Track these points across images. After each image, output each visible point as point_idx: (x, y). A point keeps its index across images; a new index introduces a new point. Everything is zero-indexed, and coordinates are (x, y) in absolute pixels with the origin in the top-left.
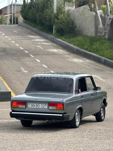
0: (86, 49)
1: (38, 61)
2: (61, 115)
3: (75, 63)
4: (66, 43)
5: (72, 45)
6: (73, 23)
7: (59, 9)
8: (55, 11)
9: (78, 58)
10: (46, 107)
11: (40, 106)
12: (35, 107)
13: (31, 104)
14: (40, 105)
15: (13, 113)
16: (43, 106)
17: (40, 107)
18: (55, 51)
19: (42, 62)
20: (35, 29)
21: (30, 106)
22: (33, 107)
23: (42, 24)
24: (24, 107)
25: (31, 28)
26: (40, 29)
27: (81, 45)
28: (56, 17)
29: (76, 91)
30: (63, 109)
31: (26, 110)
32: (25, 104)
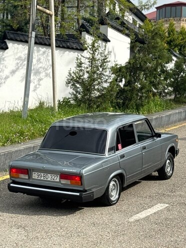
2: (78, 194)
10: (58, 180)
11: (50, 177)
12: (42, 178)
13: (37, 173)
14: (49, 175)
15: (11, 185)
16: (53, 177)
17: (49, 179)
21: (35, 176)
22: (39, 178)
24: (27, 177)
29: (111, 149)
30: (82, 185)
31: (30, 182)
32: (28, 174)
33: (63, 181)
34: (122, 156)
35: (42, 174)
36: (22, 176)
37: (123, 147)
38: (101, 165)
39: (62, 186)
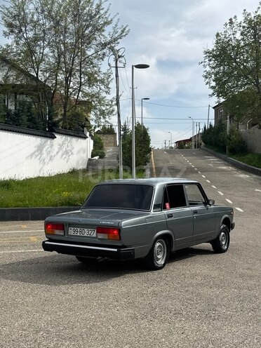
0: (254, 165)
1: (204, 176)
3: (240, 178)
4: (236, 161)
5: (241, 163)
6: (244, 143)
7: (232, 131)
8: (228, 133)
9: (245, 174)
10: (95, 235)
11: (86, 233)
12: (78, 234)
13: (73, 228)
14: (86, 230)
15: (47, 243)
16: (90, 232)
17: (85, 235)
18: (224, 168)
19: (207, 178)
20: (211, 151)
21: (71, 231)
22: (75, 234)
23: (218, 146)
24: (62, 234)
25: (209, 150)
26: (216, 151)
27: (250, 162)
28: (229, 138)
29: (156, 207)
30: (120, 239)
31: (65, 238)
32: (63, 229)
33: (101, 236)
34: (170, 216)
35: (79, 229)
36: (57, 232)
37: (171, 207)
38: (145, 221)
39: (100, 242)
